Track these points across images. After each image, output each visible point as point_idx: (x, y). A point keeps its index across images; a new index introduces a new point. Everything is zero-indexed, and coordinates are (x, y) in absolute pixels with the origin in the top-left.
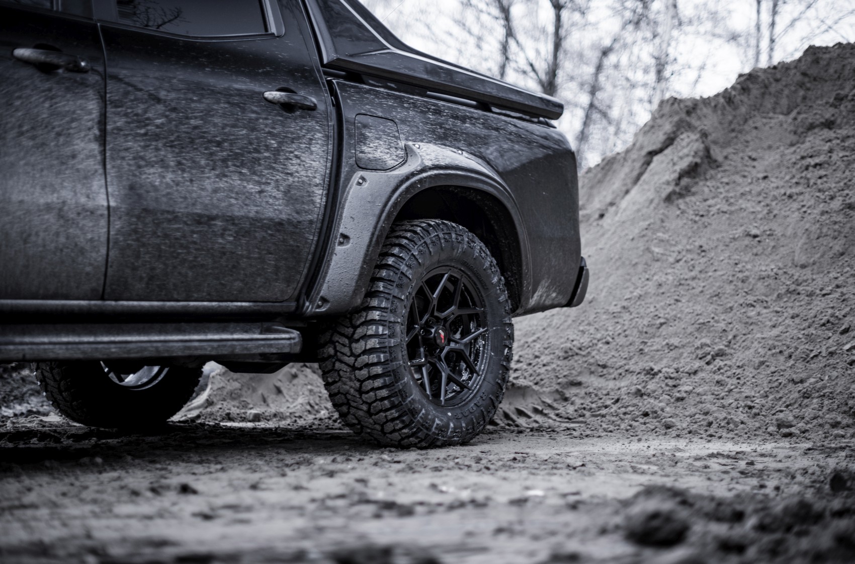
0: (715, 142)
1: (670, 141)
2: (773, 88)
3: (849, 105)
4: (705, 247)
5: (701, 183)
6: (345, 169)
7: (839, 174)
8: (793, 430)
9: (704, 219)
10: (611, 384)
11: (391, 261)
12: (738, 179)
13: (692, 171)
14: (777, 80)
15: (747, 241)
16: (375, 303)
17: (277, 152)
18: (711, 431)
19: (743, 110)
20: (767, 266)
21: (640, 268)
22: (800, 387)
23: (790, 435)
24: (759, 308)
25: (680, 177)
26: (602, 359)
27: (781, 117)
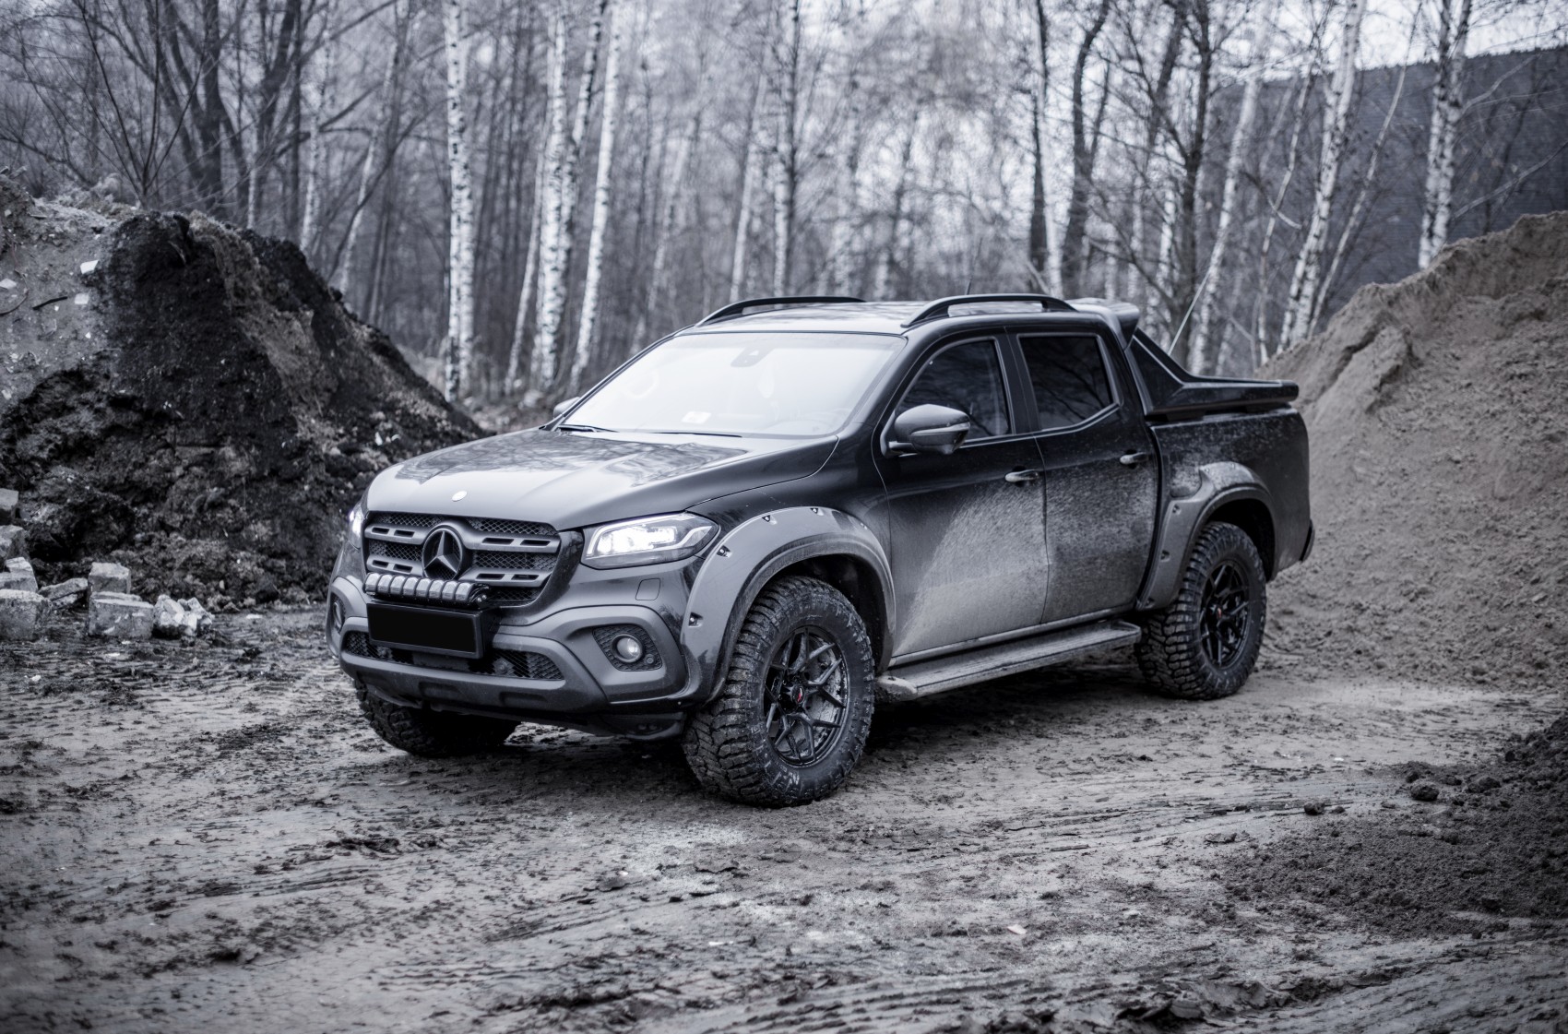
0: (1417, 336)
1: (1369, 338)
2: (1481, 265)
3: (1562, 294)
4: (1409, 470)
5: (1403, 387)
6: (1164, 500)
7: (1543, 390)
8: (1485, 677)
9: (1407, 436)
10: (1321, 615)
11: (1193, 565)
12: (1439, 382)
13: (1394, 375)
14: (1485, 256)
15: (1449, 467)
16: (1182, 598)
17: (1127, 501)
18: (1418, 674)
19: (1448, 294)
20: (1468, 497)
21: (1343, 488)
22: (1494, 635)
23: (1482, 682)
24: (1459, 545)
25: (1382, 383)
26: (1313, 589)
27: (1488, 302)
